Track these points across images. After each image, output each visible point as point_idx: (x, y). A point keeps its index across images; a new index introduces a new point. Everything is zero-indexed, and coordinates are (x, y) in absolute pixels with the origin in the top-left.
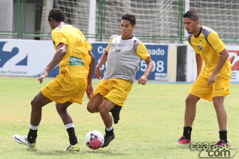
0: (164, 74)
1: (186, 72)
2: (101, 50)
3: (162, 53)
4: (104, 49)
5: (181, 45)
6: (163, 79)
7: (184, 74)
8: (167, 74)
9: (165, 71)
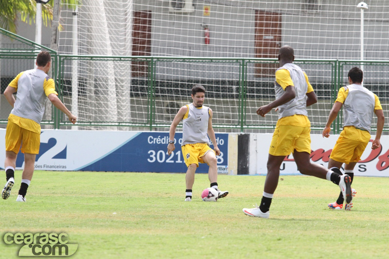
0: (224, 167)
1: (249, 164)
2: (151, 140)
3: (222, 142)
4: (155, 139)
5: (243, 133)
6: (222, 171)
7: (246, 166)
8: (227, 167)
9: (225, 163)
